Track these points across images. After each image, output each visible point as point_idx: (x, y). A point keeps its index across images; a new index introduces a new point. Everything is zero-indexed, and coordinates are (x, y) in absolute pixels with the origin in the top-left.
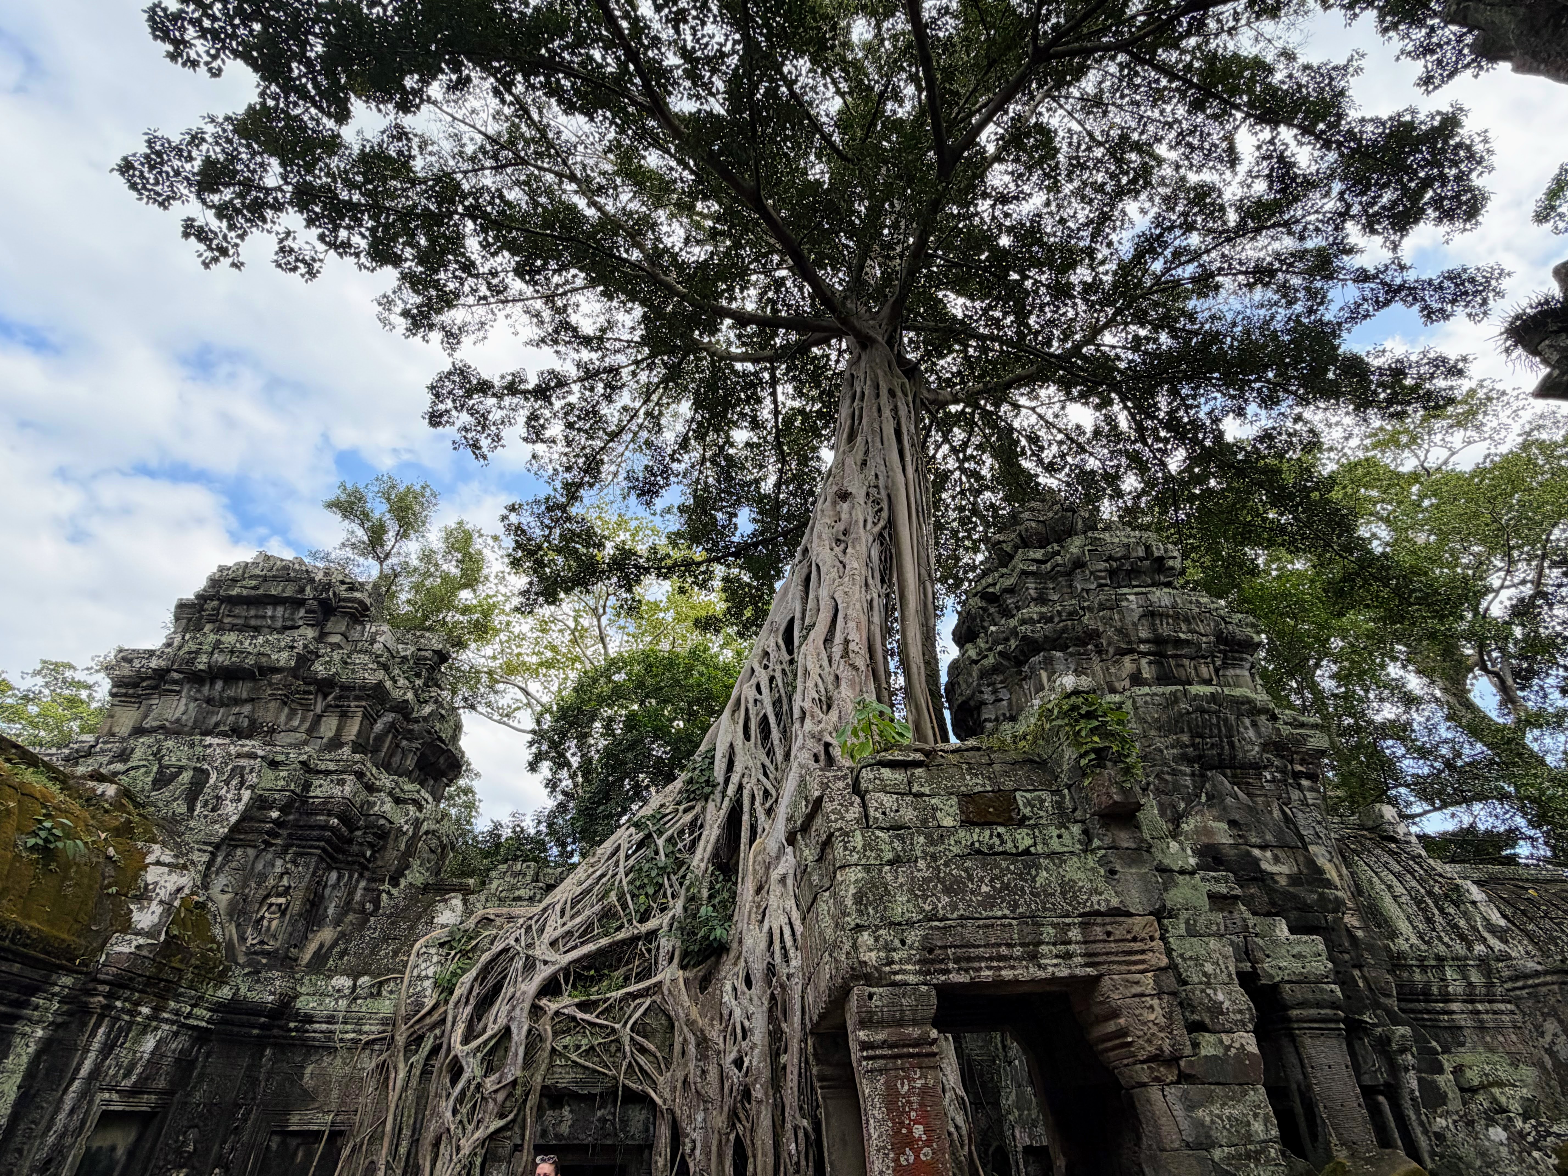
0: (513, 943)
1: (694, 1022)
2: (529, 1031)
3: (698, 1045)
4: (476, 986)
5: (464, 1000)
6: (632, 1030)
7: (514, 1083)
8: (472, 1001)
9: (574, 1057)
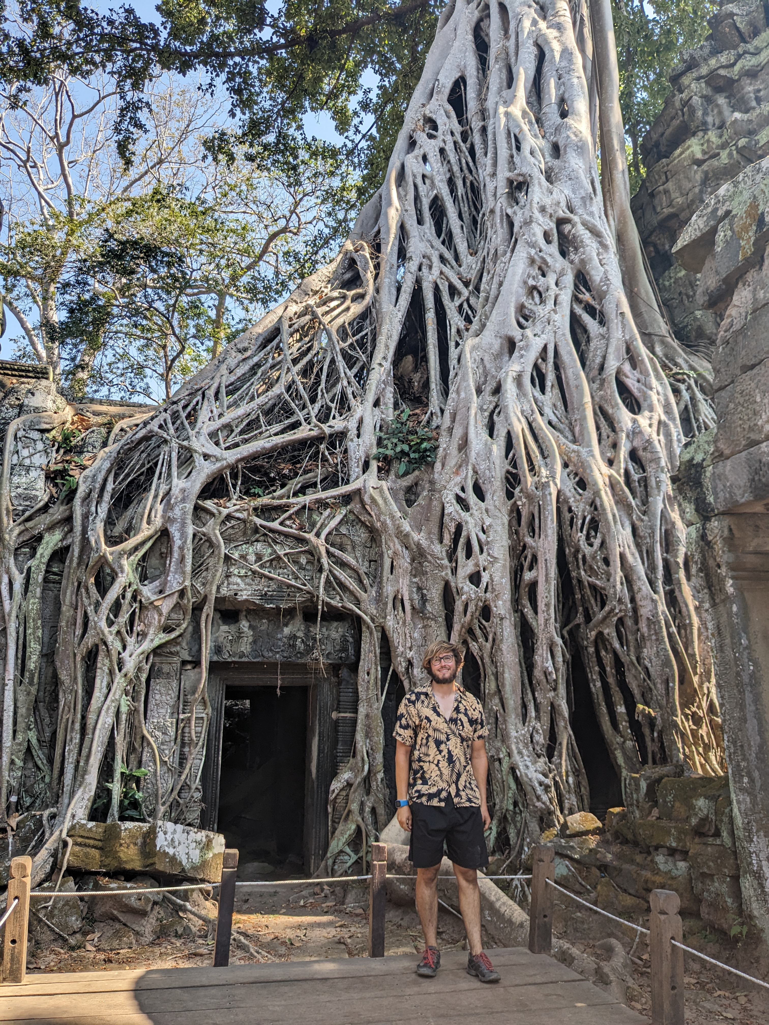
0: (156, 429)
1: (407, 535)
2: (194, 535)
3: (413, 560)
4: (111, 479)
5: (95, 495)
6: (327, 540)
7: (182, 593)
8: (107, 497)
9: (255, 567)
